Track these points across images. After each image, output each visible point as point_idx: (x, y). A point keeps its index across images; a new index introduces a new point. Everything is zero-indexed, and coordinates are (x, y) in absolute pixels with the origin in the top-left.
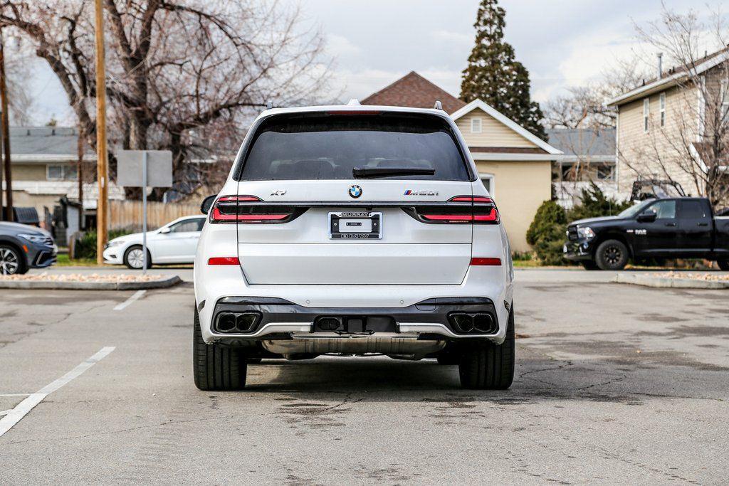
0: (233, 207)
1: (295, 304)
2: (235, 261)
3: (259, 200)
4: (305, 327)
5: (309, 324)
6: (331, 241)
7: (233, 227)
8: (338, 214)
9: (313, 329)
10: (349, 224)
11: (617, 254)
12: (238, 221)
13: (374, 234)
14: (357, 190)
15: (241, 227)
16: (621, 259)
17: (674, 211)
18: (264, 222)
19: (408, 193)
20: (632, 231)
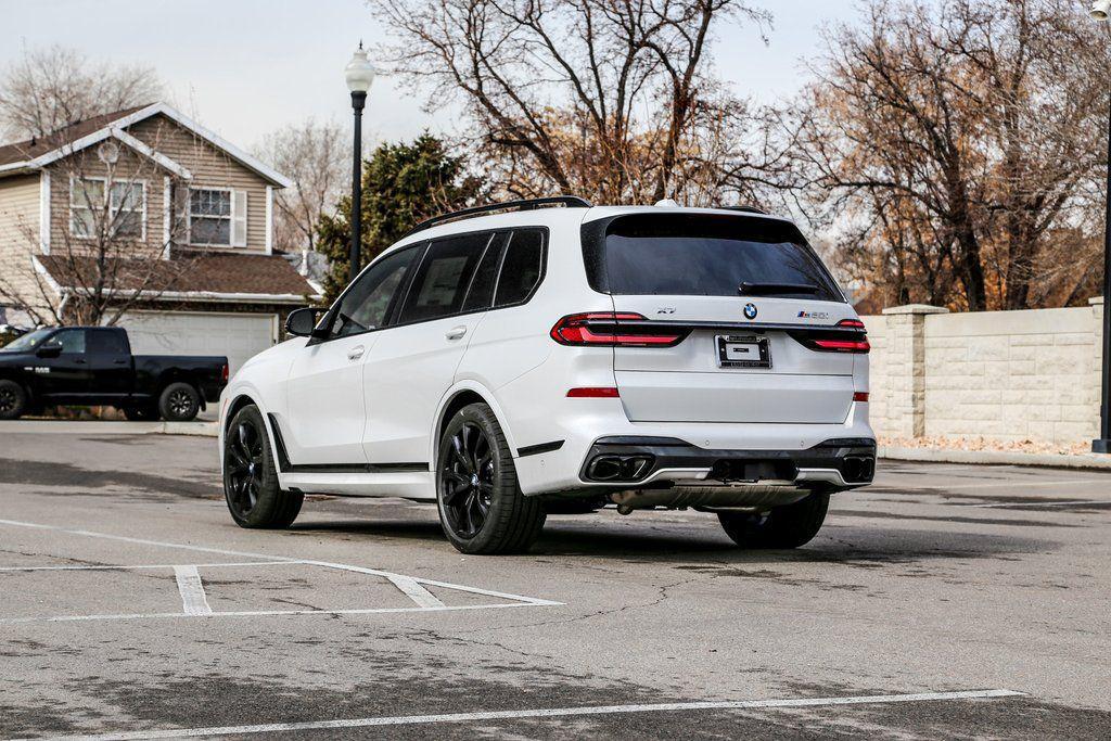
0: (611, 325)
1: (692, 445)
2: (613, 393)
3: (645, 319)
4: (701, 473)
5: (708, 469)
6: (721, 370)
7: (608, 351)
8: (726, 337)
9: (710, 476)
10: (736, 350)
11: (11, 398)
12: (614, 344)
13: (764, 362)
14: (753, 309)
15: (618, 350)
16: (16, 405)
17: (84, 345)
18: (649, 345)
19: (801, 314)
20: (31, 369)
